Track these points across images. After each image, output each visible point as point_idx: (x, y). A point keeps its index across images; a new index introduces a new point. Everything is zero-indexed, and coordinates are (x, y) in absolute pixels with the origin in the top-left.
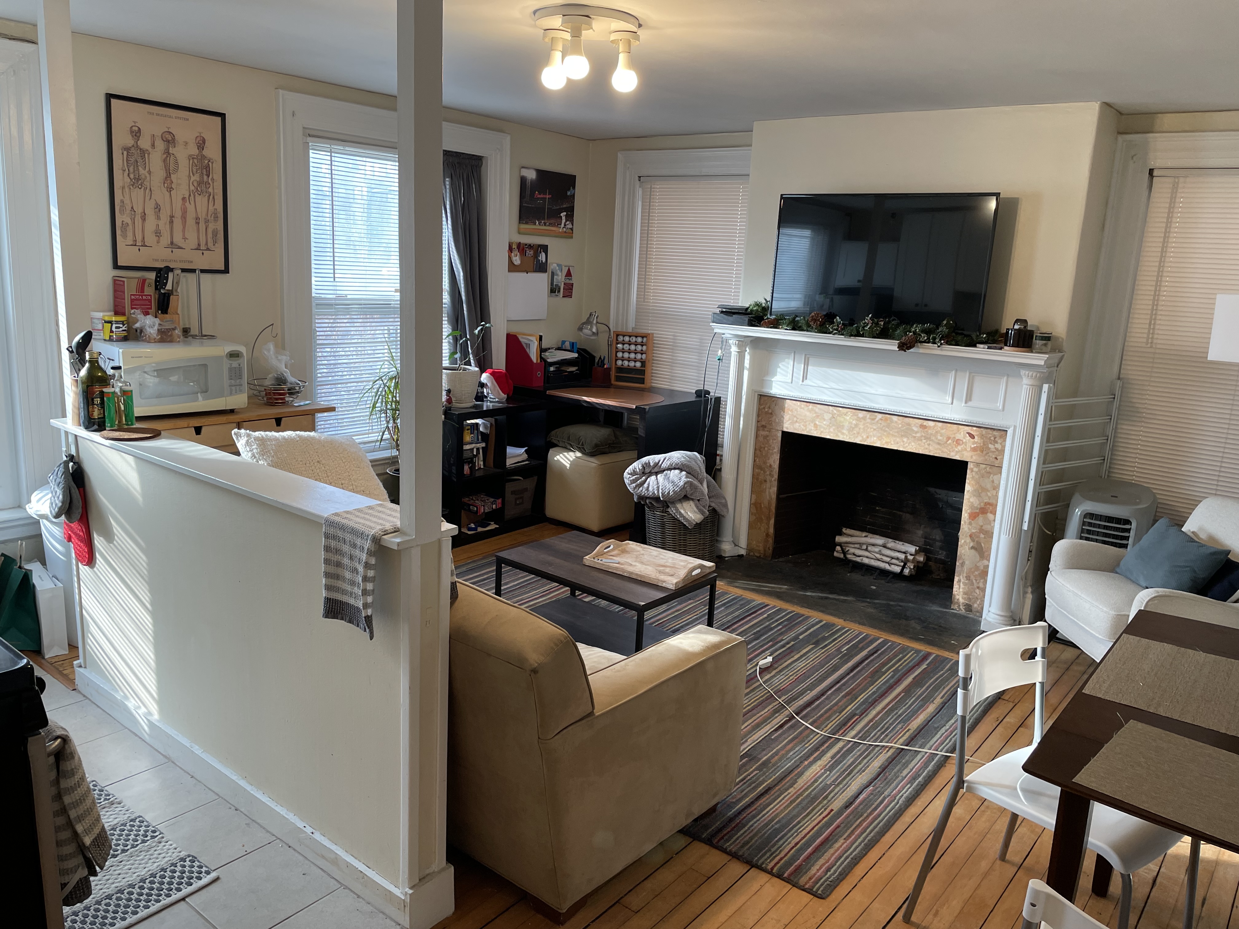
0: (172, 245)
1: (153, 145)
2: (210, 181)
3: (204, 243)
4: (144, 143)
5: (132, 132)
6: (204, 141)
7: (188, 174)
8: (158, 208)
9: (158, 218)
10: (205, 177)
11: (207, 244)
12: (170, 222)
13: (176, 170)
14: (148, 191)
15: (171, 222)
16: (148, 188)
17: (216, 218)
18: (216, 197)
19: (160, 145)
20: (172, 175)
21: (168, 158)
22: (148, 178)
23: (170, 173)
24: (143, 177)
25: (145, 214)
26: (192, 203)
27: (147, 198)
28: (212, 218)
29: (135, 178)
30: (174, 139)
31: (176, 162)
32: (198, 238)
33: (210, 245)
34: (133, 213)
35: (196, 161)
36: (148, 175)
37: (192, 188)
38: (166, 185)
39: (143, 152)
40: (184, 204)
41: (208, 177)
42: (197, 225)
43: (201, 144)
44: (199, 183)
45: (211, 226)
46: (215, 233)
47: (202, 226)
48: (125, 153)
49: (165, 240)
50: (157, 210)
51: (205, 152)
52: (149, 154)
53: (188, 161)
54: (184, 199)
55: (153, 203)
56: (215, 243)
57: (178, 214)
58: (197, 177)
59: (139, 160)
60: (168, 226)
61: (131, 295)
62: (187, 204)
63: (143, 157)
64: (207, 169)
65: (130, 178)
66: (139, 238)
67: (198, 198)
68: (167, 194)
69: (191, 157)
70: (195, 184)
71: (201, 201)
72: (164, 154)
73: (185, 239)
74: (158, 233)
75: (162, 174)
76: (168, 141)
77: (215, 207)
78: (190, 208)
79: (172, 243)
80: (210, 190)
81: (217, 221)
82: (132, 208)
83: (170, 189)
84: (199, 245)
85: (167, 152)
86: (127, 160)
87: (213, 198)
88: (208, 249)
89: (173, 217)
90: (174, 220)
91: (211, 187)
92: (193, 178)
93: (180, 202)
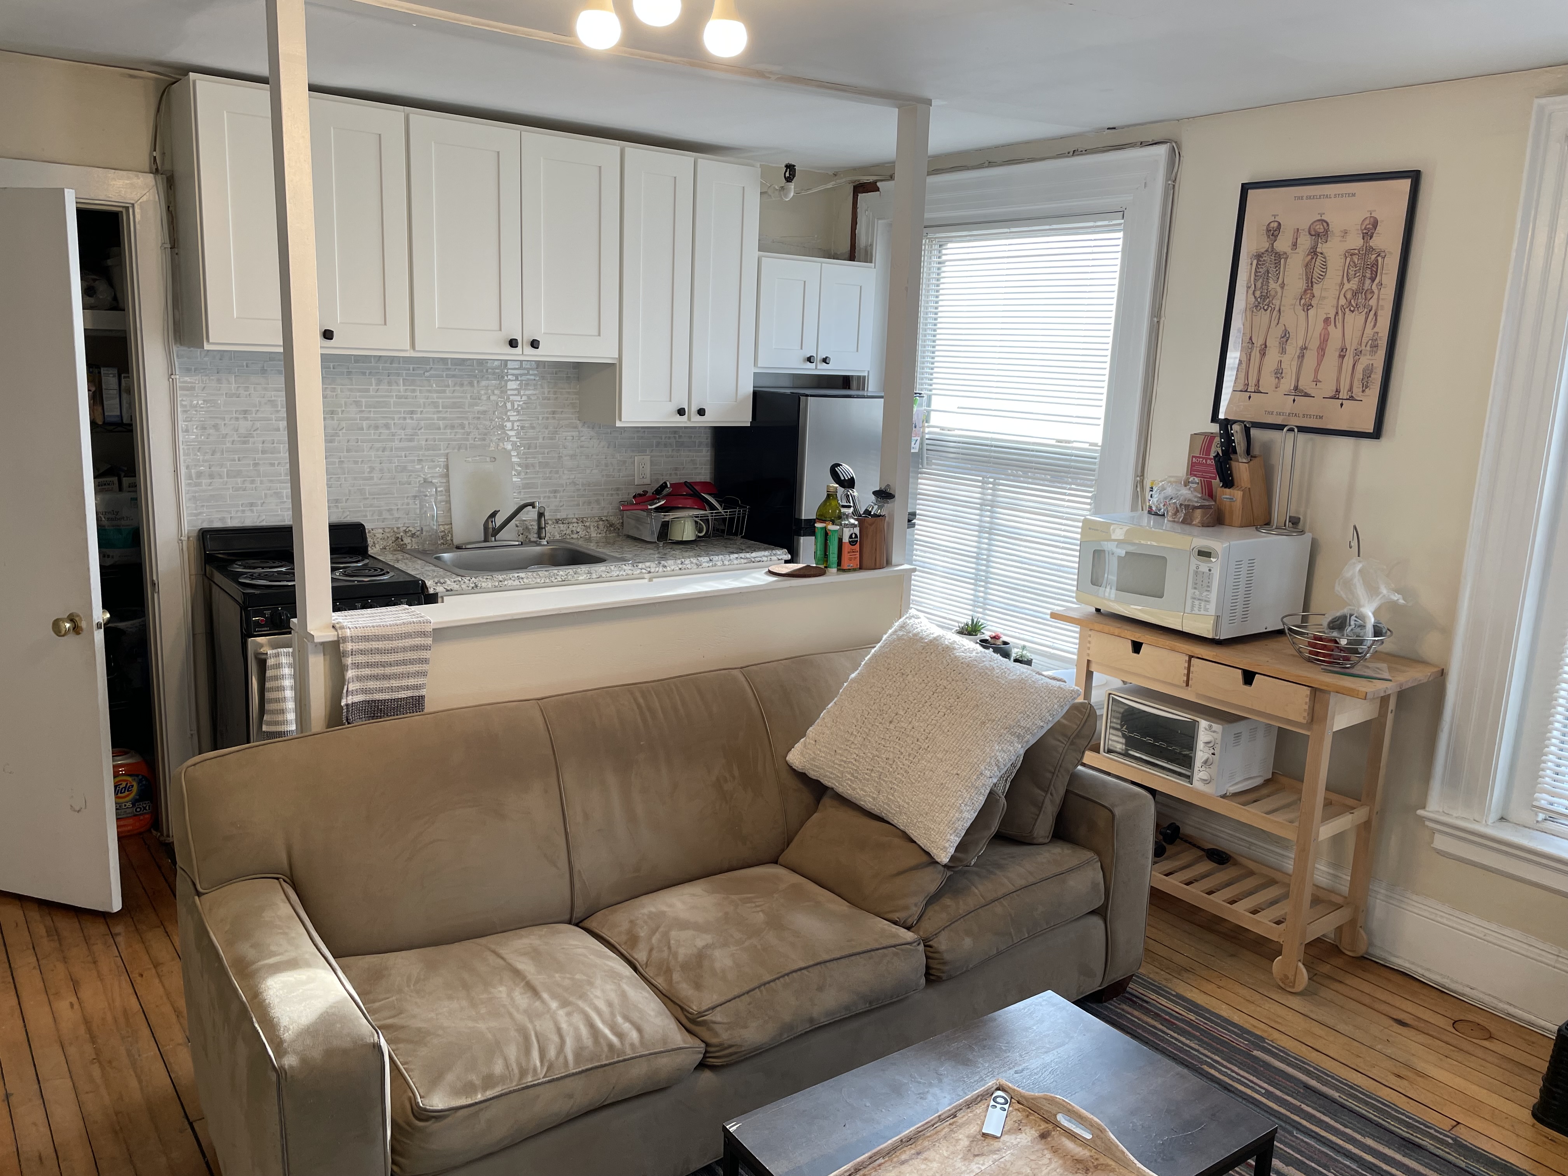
0: (1298, 391)
1: (1295, 245)
2: (1374, 287)
3: (1347, 387)
4: (1282, 244)
5: (1268, 231)
6: (1375, 224)
7: (1339, 282)
8: (1285, 337)
9: (1283, 351)
10: (1368, 282)
11: (1351, 390)
12: (1299, 357)
13: (1322, 277)
14: (1275, 313)
15: (1302, 357)
16: (1277, 309)
17: (1375, 346)
18: (1379, 313)
19: (1305, 242)
20: (1315, 286)
21: (1314, 260)
22: (1279, 294)
23: (1312, 282)
24: (1273, 293)
25: (1266, 347)
26: (1339, 325)
27: (1274, 323)
28: (1368, 348)
29: (1261, 297)
30: (1326, 231)
31: (1325, 265)
32: (1338, 381)
33: (1357, 390)
34: (1250, 346)
35: (1355, 258)
36: (1279, 290)
37: (1343, 301)
38: (1303, 301)
39: (1279, 257)
40: (1325, 329)
41: (1373, 281)
42: (1341, 359)
43: (1370, 229)
44: (1355, 294)
45: (1364, 361)
46: (1368, 373)
47: (1348, 361)
48: (1255, 262)
49: (1287, 384)
50: (1284, 339)
51: (1376, 242)
52: (1286, 259)
53: (1343, 260)
54: (1327, 320)
55: (1281, 328)
56: (1365, 387)
57: (1314, 344)
58: (1354, 284)
59: (1272, 270)
60: (1295, 363)
61: (1193, 457)
62: (1331, 328)
63: (1277, 264)
64: (1374, 270)
65: (1255, 297)
66: (1252, 381)
67: (1349, 316)
68: (1303, 314)
69: (1350, 253)
70: (1349, 296)
71: (1354, 321)
72: (1308, 255)
73: (1317, 381)
74: (1279, 374)
75: (1301, 285)
76: (1318, 235)
77: (1376, 330)
78: (1335, 333)
79: (1296, 388)
80: (1373, 302)
81: (1376, 352)
82: (1251, 339)
83: (1308, 307)
84: (1338, 391)
85: (1314, 252)
86: (1256, 272)
87: (1376, 314)
88: (1351, 398)
89: (1306, 348)
90: (1307, 354)
91: (1375, 296)
92: (1347, 286)
93: (1320, 325)
